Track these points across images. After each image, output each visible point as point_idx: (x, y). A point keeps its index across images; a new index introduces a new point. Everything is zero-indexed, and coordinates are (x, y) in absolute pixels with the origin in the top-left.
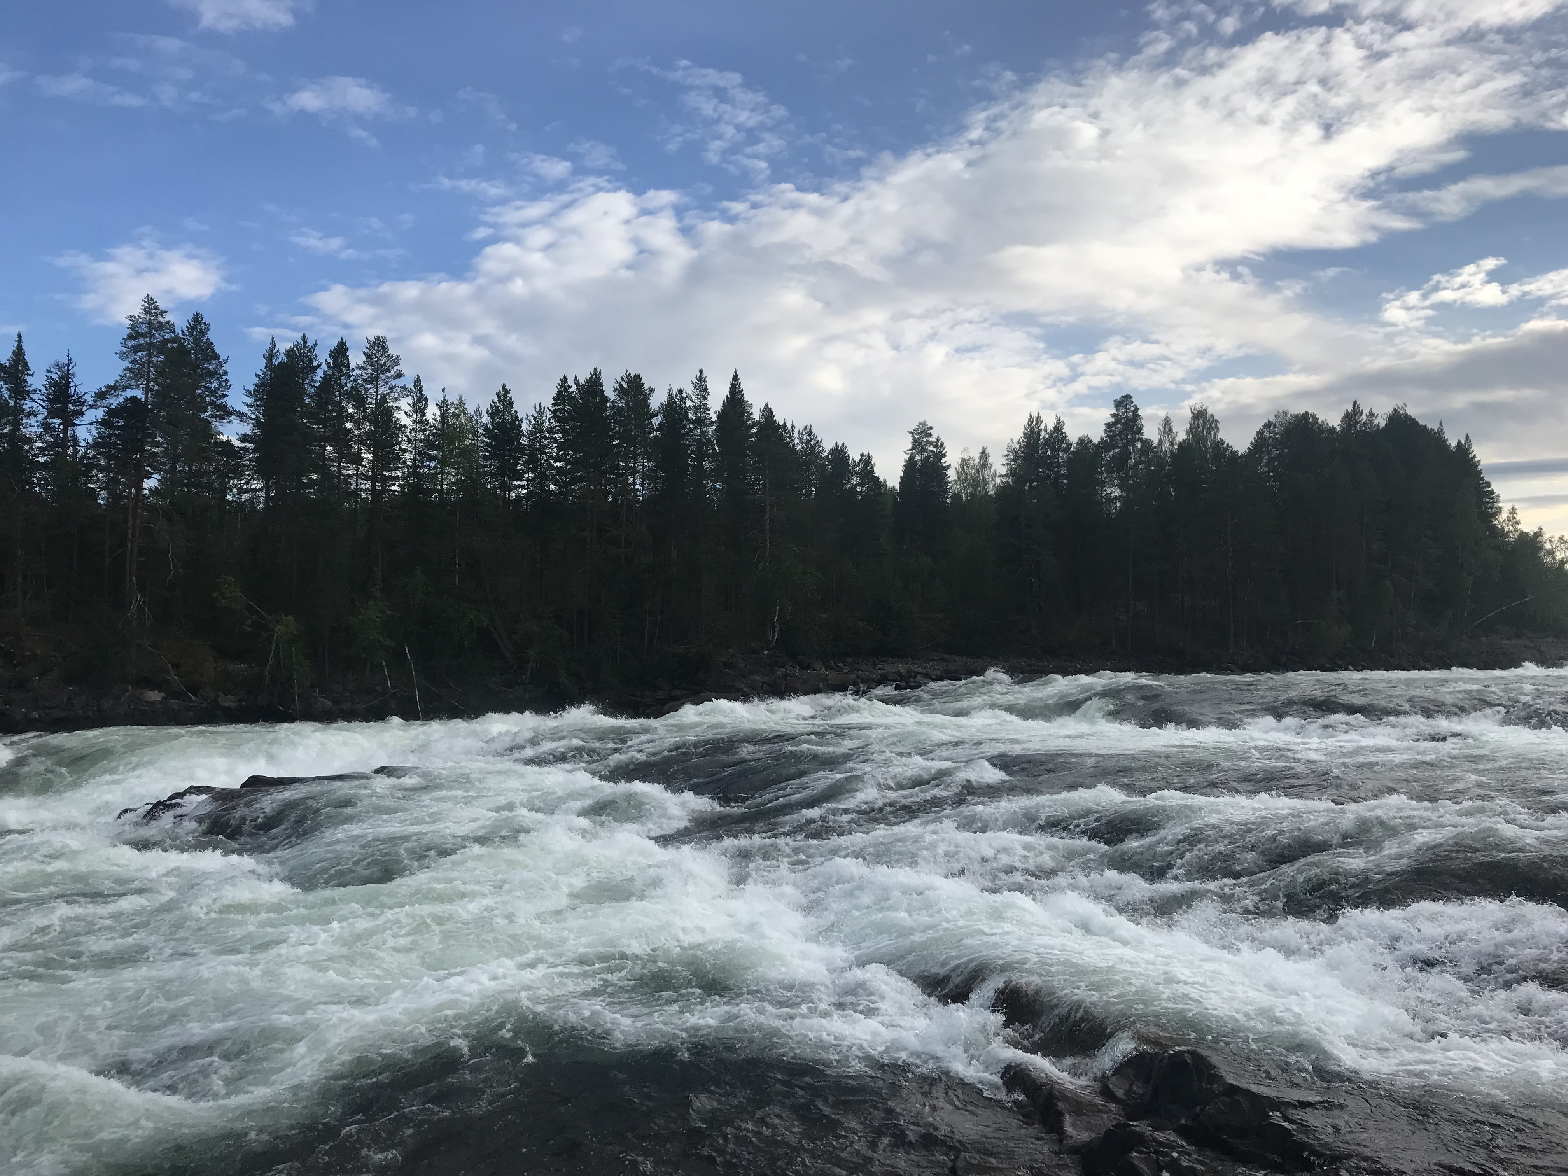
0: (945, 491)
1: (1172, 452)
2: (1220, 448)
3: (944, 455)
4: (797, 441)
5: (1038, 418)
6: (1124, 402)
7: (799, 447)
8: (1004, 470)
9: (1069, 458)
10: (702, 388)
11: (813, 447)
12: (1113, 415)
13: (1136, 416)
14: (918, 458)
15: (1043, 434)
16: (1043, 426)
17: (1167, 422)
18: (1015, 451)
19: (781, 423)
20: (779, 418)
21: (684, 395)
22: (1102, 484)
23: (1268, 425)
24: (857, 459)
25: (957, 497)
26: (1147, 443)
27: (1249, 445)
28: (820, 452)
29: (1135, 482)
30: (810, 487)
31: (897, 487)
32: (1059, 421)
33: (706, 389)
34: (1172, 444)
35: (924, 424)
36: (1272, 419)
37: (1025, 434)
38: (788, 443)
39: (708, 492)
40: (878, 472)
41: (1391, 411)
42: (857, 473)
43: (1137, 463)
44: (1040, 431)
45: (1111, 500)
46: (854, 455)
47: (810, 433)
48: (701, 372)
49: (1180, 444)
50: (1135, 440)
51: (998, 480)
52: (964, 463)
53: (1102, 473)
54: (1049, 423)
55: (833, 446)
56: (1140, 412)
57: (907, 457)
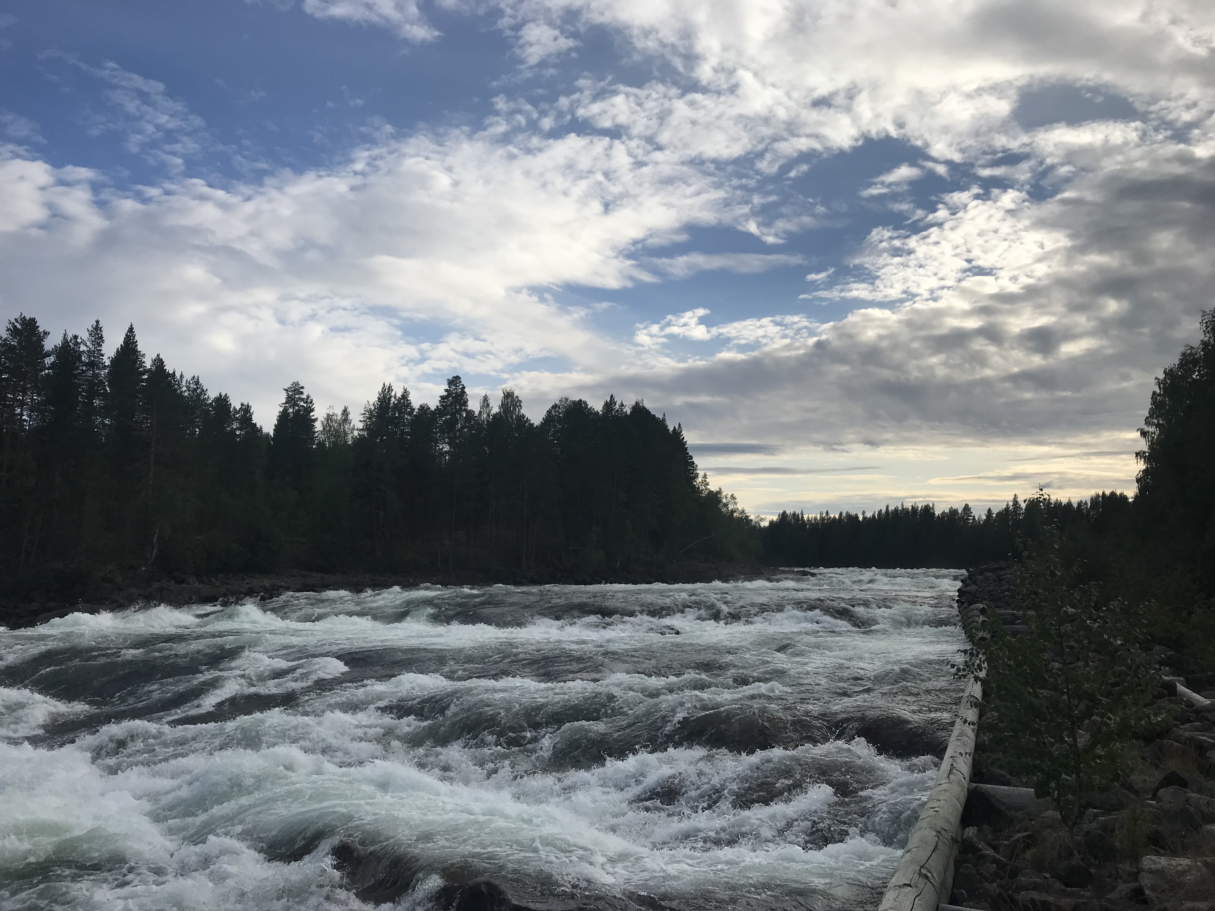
0: (312, 439)
1: (488, 421)
2: (522, 420)
3: (313, 410)
4: (184, 389)
5: (390, 387)
6: (455, 381)
7: (186, 394)
8: (361, 426)
9: (412, 420)
10: (97, 334)
11: (199, 395)
12: (446, 390)
13: (463, 392)
14: (291, 410)
15: (393, 399)
16: (393, 394)
17: (485, 399)
18: (371, 412)
19: (171, 372)
20: (169, 368)
21: (79, 340)
22: (436, 442)
23: (555, 407)
24: (238, 407)
25: (321, 444)
26: (470, 413)
27: (541, 420)
28: (205, 399)
29: (460, 441)
30: (194, 428)
31: (272, 433)
32: (405, 391)
33: (101, 337)
34: (488, 415)
35: (297, 384)
36: (558, 403)
37: (379, 398)
38: (176, 390)
39: (96, 427)
40: (255, 419)
41: (634, 403)
42: (237, 419)
43: (463, 427)
44: (391, 397)
45: (442, 454)
46: (235, 404)
47: (197, 383)
48: (98, 322)
49: (495, 416)
50: (461, 410)
51: (356, 433)
52: (329, 418)
53: (436, 433)
54: (398, 392)
55: (216, 395)
56: (466, 390)
57: (281, 409)
